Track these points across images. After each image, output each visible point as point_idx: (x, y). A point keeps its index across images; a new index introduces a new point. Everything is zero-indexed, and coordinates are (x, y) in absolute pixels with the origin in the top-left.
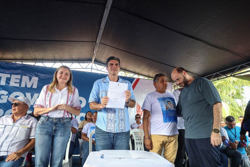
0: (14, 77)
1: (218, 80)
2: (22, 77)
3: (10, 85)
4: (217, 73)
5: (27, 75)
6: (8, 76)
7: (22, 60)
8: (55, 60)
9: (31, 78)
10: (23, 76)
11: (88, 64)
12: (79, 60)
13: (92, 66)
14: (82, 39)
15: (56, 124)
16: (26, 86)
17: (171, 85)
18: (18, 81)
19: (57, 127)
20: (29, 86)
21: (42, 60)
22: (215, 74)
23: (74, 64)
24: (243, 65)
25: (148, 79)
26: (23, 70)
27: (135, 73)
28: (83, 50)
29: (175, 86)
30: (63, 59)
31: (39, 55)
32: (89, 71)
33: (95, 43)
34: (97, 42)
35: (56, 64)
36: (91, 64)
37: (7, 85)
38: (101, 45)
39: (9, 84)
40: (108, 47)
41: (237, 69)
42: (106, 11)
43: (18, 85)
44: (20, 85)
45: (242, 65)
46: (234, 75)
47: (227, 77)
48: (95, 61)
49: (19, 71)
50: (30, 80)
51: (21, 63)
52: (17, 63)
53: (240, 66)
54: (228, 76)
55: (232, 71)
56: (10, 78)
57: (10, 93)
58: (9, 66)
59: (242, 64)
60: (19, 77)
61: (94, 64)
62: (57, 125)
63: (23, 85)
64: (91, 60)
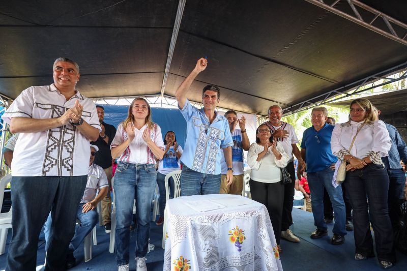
1: (307, 109)
4: (306, 101)
8: (118, 97)
11: (157, 98)
13: (161, 101)
15: (139, 171)
17: (255, 118)
19: (141, 175)
21: (104, 97)
22: (304, 102)
24: (334, 91)
29: (259, 118)
30: (127, 94)
31: (99, 92)
32: (158, 106)
33: (163, 73)
34: (166, 72)
35: (120, 100)
36: (160, 97)
38: (171, 76)
41: (327, 97)
42: (173, 35)
48: (165, 94)
53: (330, 92)
54: (318, 104)
61: (164, 98)
62: (141, 173)
64: (160, 93)
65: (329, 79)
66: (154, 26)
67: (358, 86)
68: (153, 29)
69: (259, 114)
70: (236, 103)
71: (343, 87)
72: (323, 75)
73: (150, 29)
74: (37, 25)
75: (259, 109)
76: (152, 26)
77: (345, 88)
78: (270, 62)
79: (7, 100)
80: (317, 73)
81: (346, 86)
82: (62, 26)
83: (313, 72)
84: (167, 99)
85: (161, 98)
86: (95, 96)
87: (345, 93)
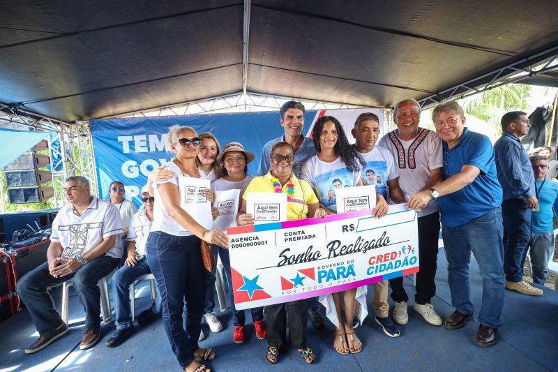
0: (137, 139)
1: (462, 98)
2: (147, 137)
3: (136, 151)
4: (462, 85)
5: (154, 134)
6: (130, 138)
7: (141, 110)
8: (187, 102)
9: (161, 136)
10: (149, 136)
11: (238, 97)
12: (223, 95)
13: (245, 101)
14: (220, 64)
16: (157, 149)
18: (145, 144)
20: (161, 149)
21: (169, 105)
22: (457, 87)
23: (216, 101)
24: (509, 67)
25: (340, 109)
26: (146, 127)
27: (317, 100)
28: (226, 79)
29: (388, 113)
30: (198, 97)
31: (162, 99)
32: (241, 110)
33: (241, 65)
34: (244, 63)
35: (190, 106)
36: (243, 97)
37: (133, 152)
38: (252, 67)
39: (134, 149)
40: (263, 68)
41: (496, 77)
42: (245, 14)
43: (145, 150)
44: (149, 150)
45: (506, 67)
46: (490, 88)
47: (478, 92)
48: (248, 91)
49: (142, 129)
50: (160, 139)
51: (141, 115)
52: (136, 116)
53: (502, 70)
54: (479, 89)
55: (488, 80)
56: (133, 141)
57: (139, 163)
58: (127, 123)
59: (506, 65)
60: (144, 137)
61: (247, 96)
63: (153, 149)
64: (241, 91)
65: (499, 50)
66: (215, 6)
67: (552, 58)
68: (214, 11)
69: (388, 106)
70: (352, 95)
71: (526, 60)
72: (488, 46)
73: (210, 11)
74: (65, 35)
75: (387, 101)
76: (213, 7)
77: (528, 61)
78: (397, 36)
79: (58, 124)
80: (478, 44)
81: (529, 59)
82: (95, 30)
83: (471, 43)
84: (253, 97)
85: (245, 97)
86: (157, 105)
87: (527, 71)
